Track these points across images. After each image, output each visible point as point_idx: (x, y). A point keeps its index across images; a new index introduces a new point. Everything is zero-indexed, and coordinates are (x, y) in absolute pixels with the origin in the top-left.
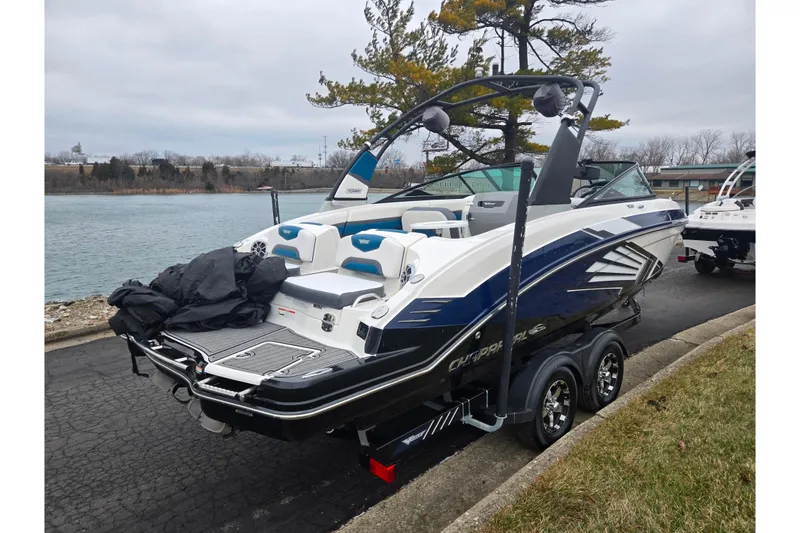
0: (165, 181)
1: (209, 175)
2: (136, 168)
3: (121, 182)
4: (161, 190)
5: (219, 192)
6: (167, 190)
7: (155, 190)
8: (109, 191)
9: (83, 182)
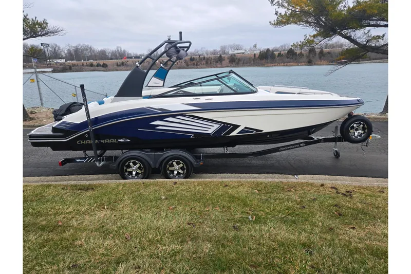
0: (289, 59)
1: (311, 55)
2: (276, 53)
3: (269, 61)
4: (286, 64)
5: (315, 64)
6: (288, 64)
7: (283, 64)
8: (263, 65)
9: (254, 61)
